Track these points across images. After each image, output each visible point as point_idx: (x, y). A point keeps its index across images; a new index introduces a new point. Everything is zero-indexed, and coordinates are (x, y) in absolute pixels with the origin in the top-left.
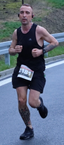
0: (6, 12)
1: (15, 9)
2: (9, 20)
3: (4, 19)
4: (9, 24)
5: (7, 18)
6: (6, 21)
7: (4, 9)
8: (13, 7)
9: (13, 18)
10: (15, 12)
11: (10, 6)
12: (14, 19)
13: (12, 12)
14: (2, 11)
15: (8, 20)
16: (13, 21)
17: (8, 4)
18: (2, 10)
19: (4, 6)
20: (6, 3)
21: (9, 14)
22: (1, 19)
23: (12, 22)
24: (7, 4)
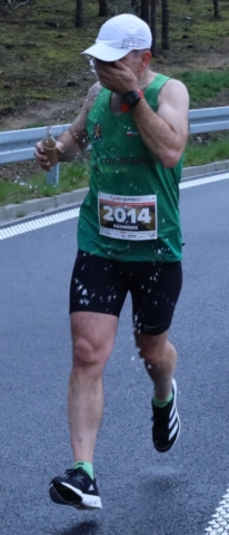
0: (190, 47)
1: (212, 39)
2: (194, 66)
3: (182, 63)
4: (194, 77)
5: (190, 61)
6: (185, 70)
7: (185, 37)
8: (208, 34)
9: (205, 63)
10: (211, 47)
11: (200, 32)
12: (207, 65)
13: (205, 45)
14: (178, 44)
15: (192, 67)
16: (205, 69)
17: (198, 26)
18: (179, 40)
19: (186, 30)
20: (192, 22)
21: (196, 51)
22: (175, 63)
23: (201, 72)
24: (194, 26)
